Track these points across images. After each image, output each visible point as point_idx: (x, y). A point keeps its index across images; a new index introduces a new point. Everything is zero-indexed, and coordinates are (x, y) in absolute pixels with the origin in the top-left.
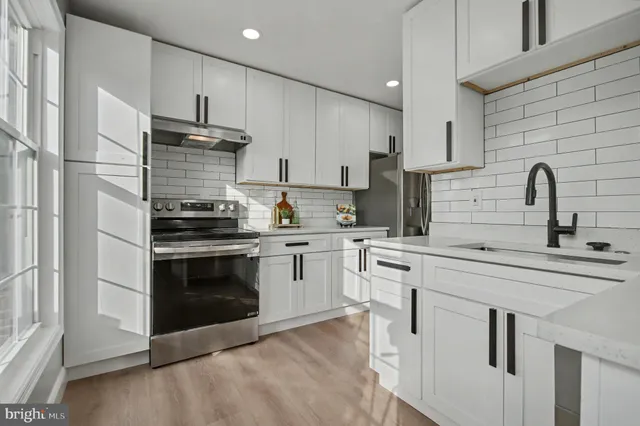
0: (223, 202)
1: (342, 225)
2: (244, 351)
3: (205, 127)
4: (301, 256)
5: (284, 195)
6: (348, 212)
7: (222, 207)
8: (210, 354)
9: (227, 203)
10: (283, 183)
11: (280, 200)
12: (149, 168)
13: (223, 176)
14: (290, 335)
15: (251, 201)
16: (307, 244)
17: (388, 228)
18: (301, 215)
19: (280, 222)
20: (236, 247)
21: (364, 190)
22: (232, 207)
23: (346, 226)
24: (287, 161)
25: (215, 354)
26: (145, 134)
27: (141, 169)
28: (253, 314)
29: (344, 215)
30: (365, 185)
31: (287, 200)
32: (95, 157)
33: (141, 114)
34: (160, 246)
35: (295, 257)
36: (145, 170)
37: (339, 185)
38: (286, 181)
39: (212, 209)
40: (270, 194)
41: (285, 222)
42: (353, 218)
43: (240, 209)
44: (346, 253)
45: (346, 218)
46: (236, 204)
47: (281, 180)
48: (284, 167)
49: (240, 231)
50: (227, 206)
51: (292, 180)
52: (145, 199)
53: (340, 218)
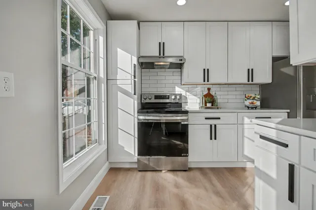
0: (174, 94)
1: (248, 108)
2: (179, 173)
3: (163, 58)
4: (215, 126)
5: (209, 89)
6: (254, 99)
7: (173, 97)
8: (161, 171)
9: (176, 95)
10: (206, 82)
11: (206, 92)
12: (136, 80)
13: (175, 82)
14: (208, 171)
15: (188, 94)
16: (219, 118)
17: (289, 111)
18: (219, 101)
19: (206, 105)
20: (179, 118)
21: (269, 84)
22: (178, 97)
23: (252, 108)
24: (208, 70)
25: (163, 171)
26: (135, 65)
27: (133, 81)
28: (185, 155)
29: (251, 101)
30: (268, 80)
31: (211, 92)
32: (117, 77)
33: (133, 56)
34: (141, 116)
35: (211, 126)
36: (135, 81)
37: (246, 81)
38: (208, 81)
39: (168, 98)
40: (199, 89)
41: (209, 105)
42: (258, 103)
43: (183, 98)
44: (246, 126)
45: (252, 103)
46: (180, 95)
47: (204, 81)
48: (206, 73)
49: (183, 110)
50: (176, 97)
51: (212, 81)
52: (135, 94)
53: (247, 103)
